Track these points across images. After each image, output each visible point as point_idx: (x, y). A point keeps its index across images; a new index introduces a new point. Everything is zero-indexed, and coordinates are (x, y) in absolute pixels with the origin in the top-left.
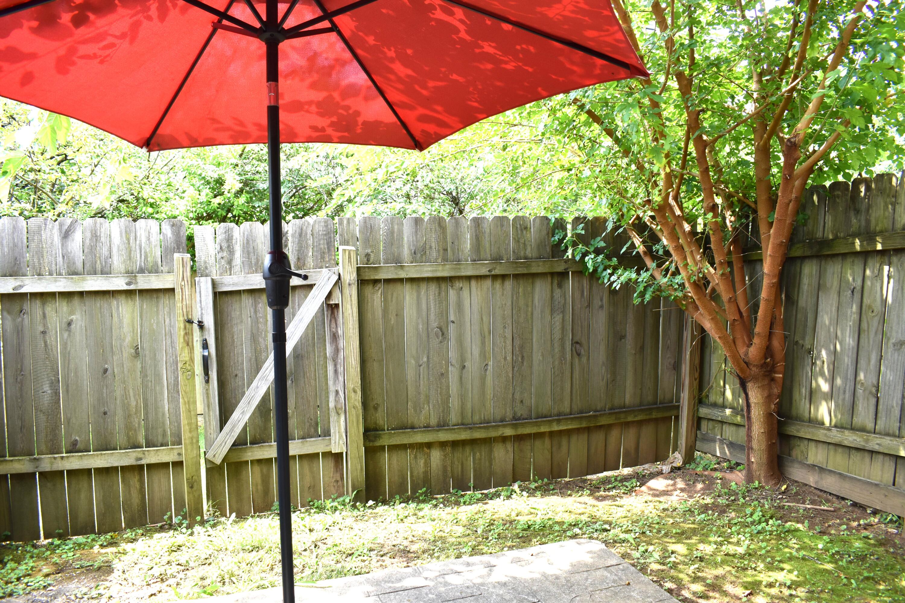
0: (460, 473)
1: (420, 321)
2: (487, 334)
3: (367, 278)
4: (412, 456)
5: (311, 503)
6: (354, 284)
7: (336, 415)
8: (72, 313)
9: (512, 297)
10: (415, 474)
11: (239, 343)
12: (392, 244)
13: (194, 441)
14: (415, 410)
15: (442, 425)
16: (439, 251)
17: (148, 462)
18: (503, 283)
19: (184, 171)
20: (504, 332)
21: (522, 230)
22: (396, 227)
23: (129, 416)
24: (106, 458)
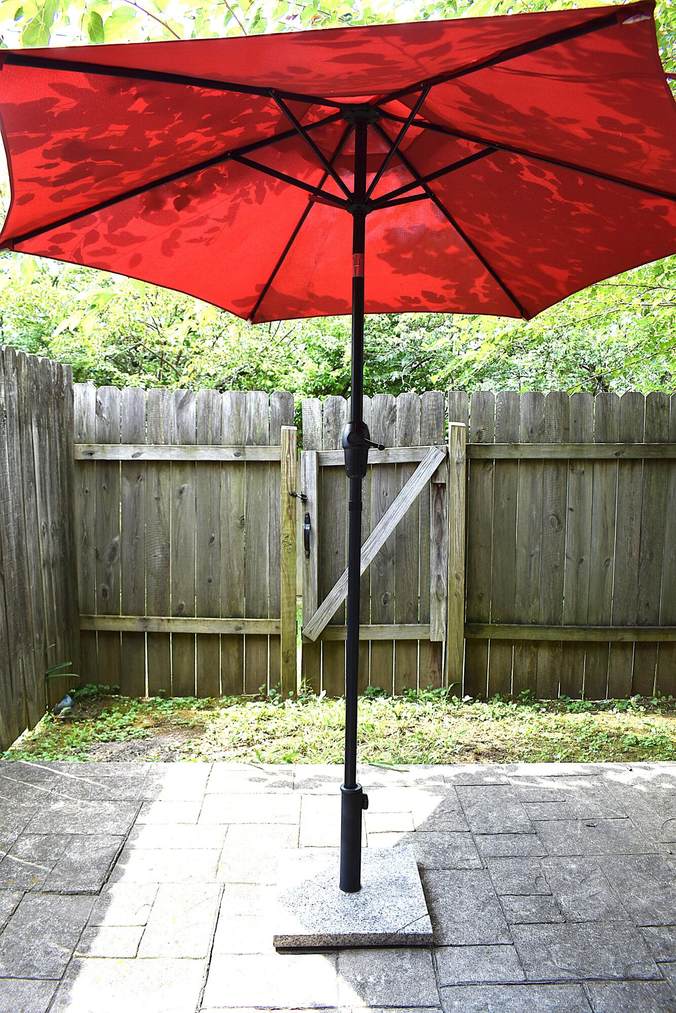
0: (570, 678)
1: (534, 506)
2: (610, 525)
3: (477, 457)
4: (517, 654)
5: (406, 692)
6: (463, 463)
7: (437, 601)
8: (184, 481)
9: (643, 486)
10: (519, 673)
11: (341, 520)
12: (507, 421)
13: (292, 615)
14: (523, 604)
15: (553, 623)
16: (559, 430)
17: (247, 632)
18: (632, 469)
19: (304, 342)
20: (631, 524)
21: (658, 409)
22: (512, 402)
23: (232, 585)
24: (209, 624)
